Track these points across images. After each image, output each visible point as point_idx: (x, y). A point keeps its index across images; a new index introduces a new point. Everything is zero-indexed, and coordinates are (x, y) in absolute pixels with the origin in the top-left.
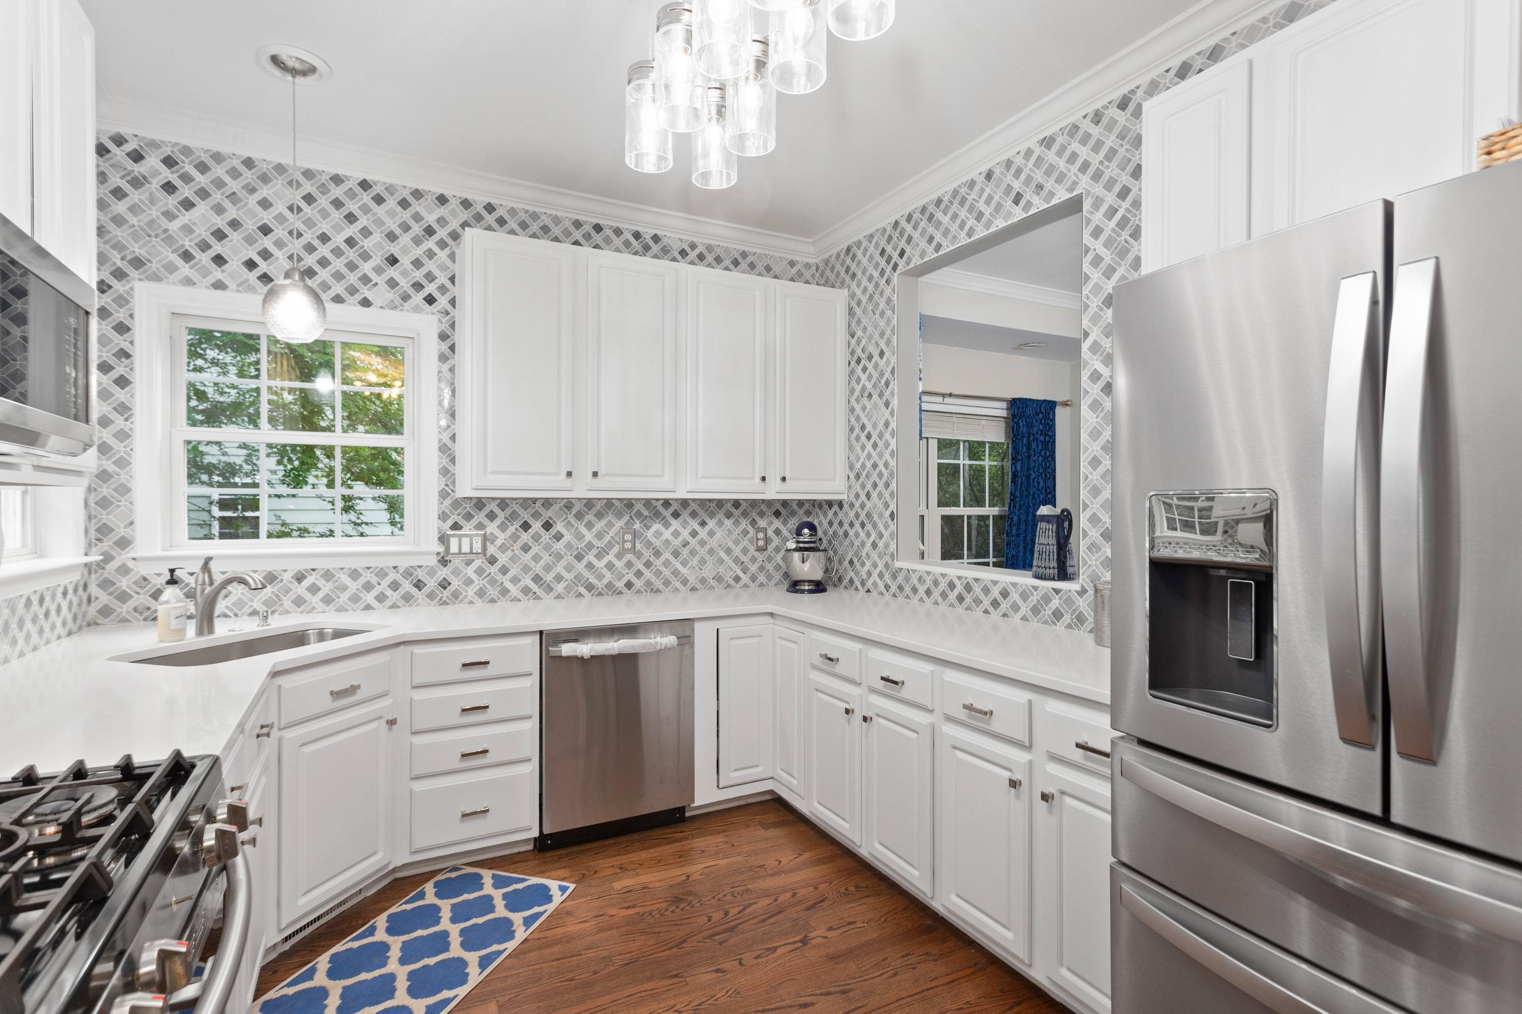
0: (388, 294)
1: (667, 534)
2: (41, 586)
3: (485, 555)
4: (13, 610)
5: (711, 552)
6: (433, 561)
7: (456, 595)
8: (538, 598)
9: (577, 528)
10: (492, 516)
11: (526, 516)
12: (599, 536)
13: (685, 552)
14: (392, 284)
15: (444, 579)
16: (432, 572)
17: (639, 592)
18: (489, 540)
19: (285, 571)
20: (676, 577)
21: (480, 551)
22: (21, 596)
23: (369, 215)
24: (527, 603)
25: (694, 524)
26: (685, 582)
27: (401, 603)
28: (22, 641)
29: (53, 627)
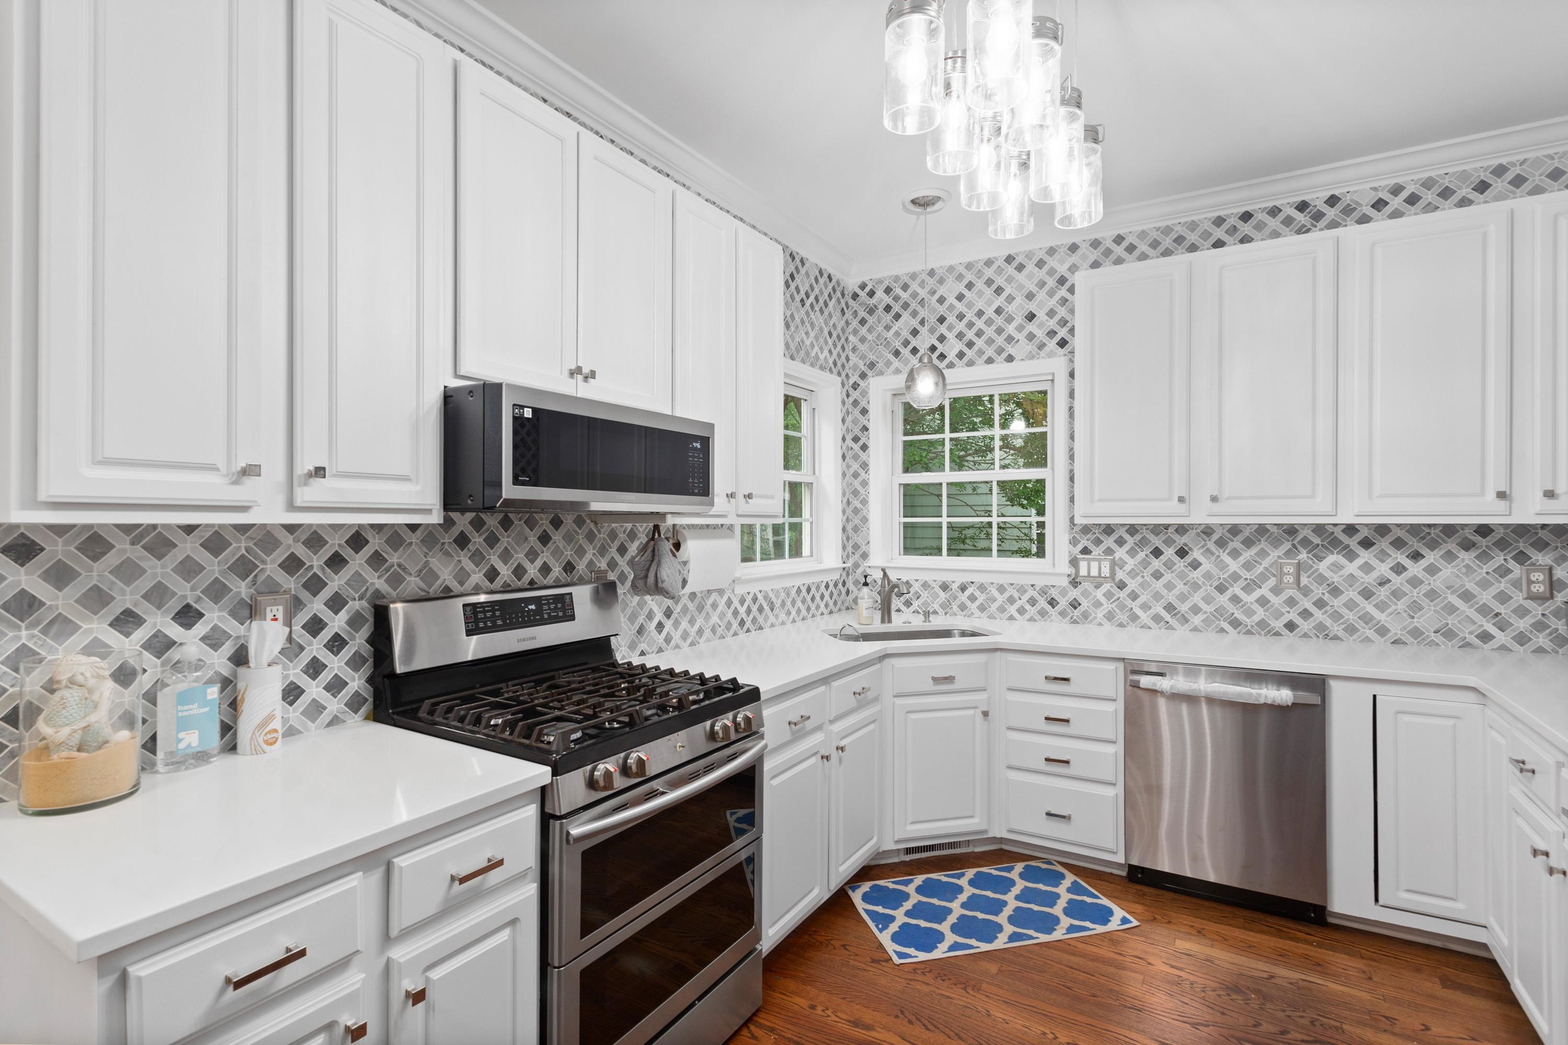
0: (1027, 347)
1: (1352, 568)
2: (808, 581)
3: (1113, 580)
4: (788, 594)
5: (1432, 595)
6: (1065, 582)
7: (1085, 615)
8: (1171, 628)
9: (1219, 556)
10: (1121, 542)
11: (1157, 542)
12: (1248, 566)
13: (1383, 593)
14: (1031, 337)
15: (1075, 599)
16: (1064, 592)
17: (1305, 635)
18: (1117, 565)
19: (953, 582)
20: (1366, 623)
21: (1108, 575)
22: (793, 586)
23: (1012, 284)
24: (1157, 631)
25: (1401, 558)
26: (1382, 631)
27: (1038, 617)
28: (794, 613)
29: (818, 607)
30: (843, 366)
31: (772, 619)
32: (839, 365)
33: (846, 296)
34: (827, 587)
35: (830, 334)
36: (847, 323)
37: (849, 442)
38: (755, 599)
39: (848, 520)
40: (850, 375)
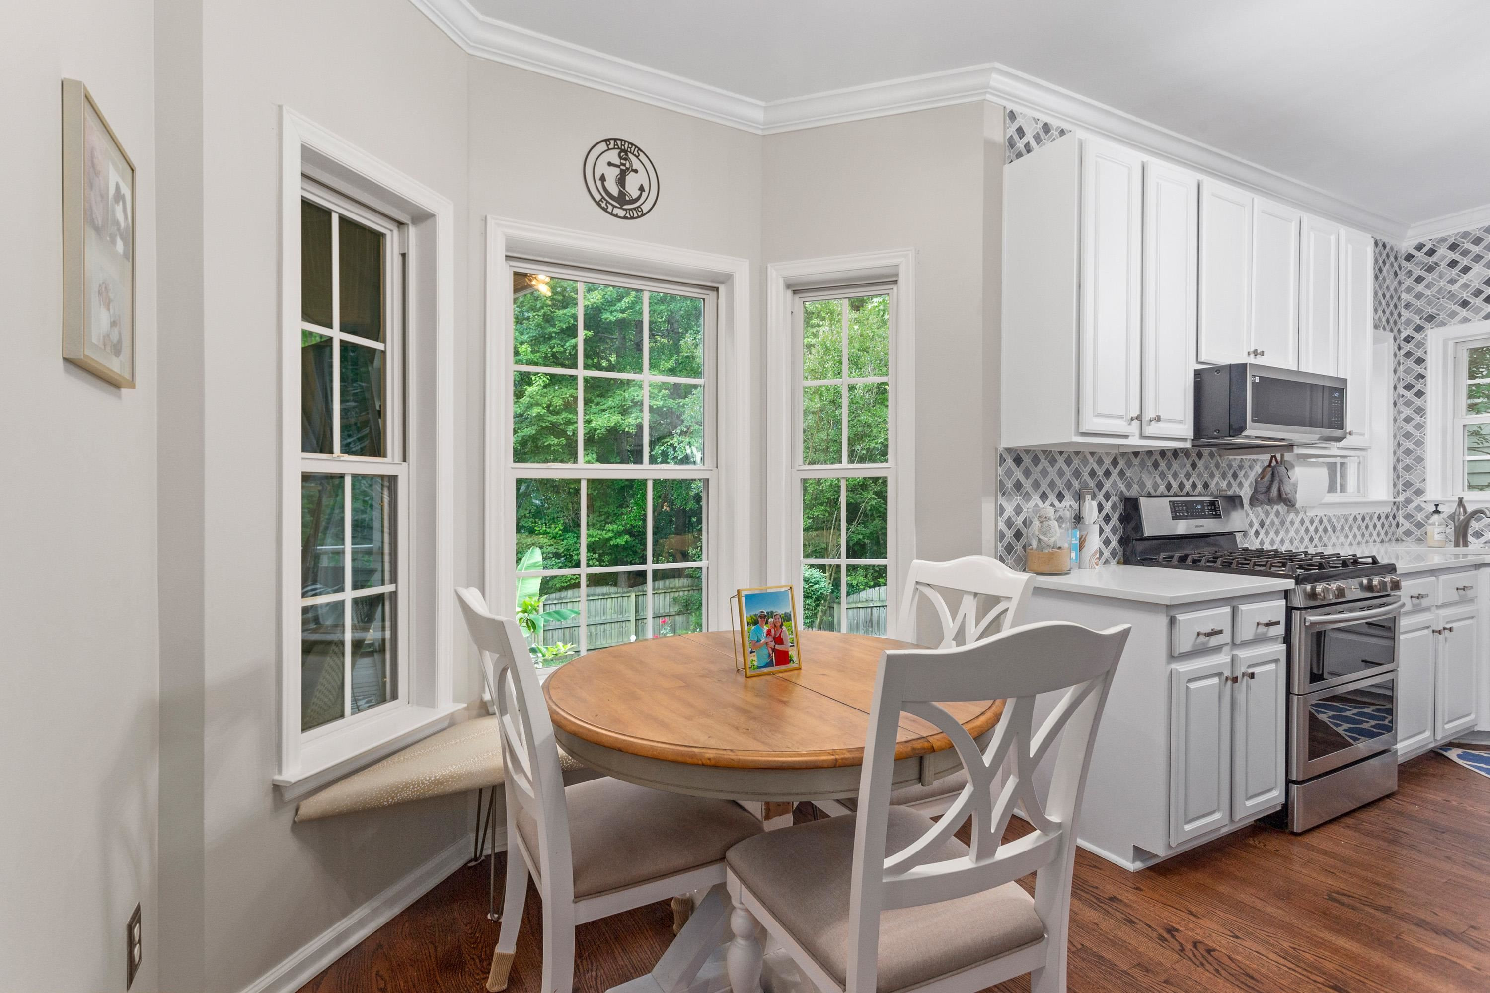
2: (1364, 511)
22: (1351, 514)
28: (1351, 537)
29: (1371, 535)
30: (1395, 323)
31: (1334, 539)
32: (1391, 322)
33: (1399, 259)
34: (1379, 518)
35: (1384, 296)
36: (1400, 283)
37: (1401, 391)
38: (1321, 522)
39: (1398, 460)
40: (1402, 330)
